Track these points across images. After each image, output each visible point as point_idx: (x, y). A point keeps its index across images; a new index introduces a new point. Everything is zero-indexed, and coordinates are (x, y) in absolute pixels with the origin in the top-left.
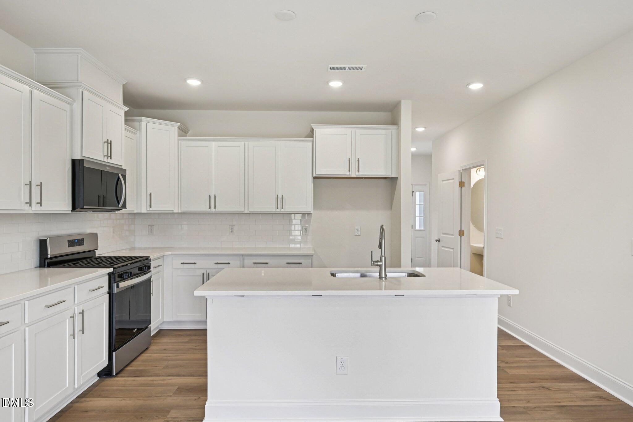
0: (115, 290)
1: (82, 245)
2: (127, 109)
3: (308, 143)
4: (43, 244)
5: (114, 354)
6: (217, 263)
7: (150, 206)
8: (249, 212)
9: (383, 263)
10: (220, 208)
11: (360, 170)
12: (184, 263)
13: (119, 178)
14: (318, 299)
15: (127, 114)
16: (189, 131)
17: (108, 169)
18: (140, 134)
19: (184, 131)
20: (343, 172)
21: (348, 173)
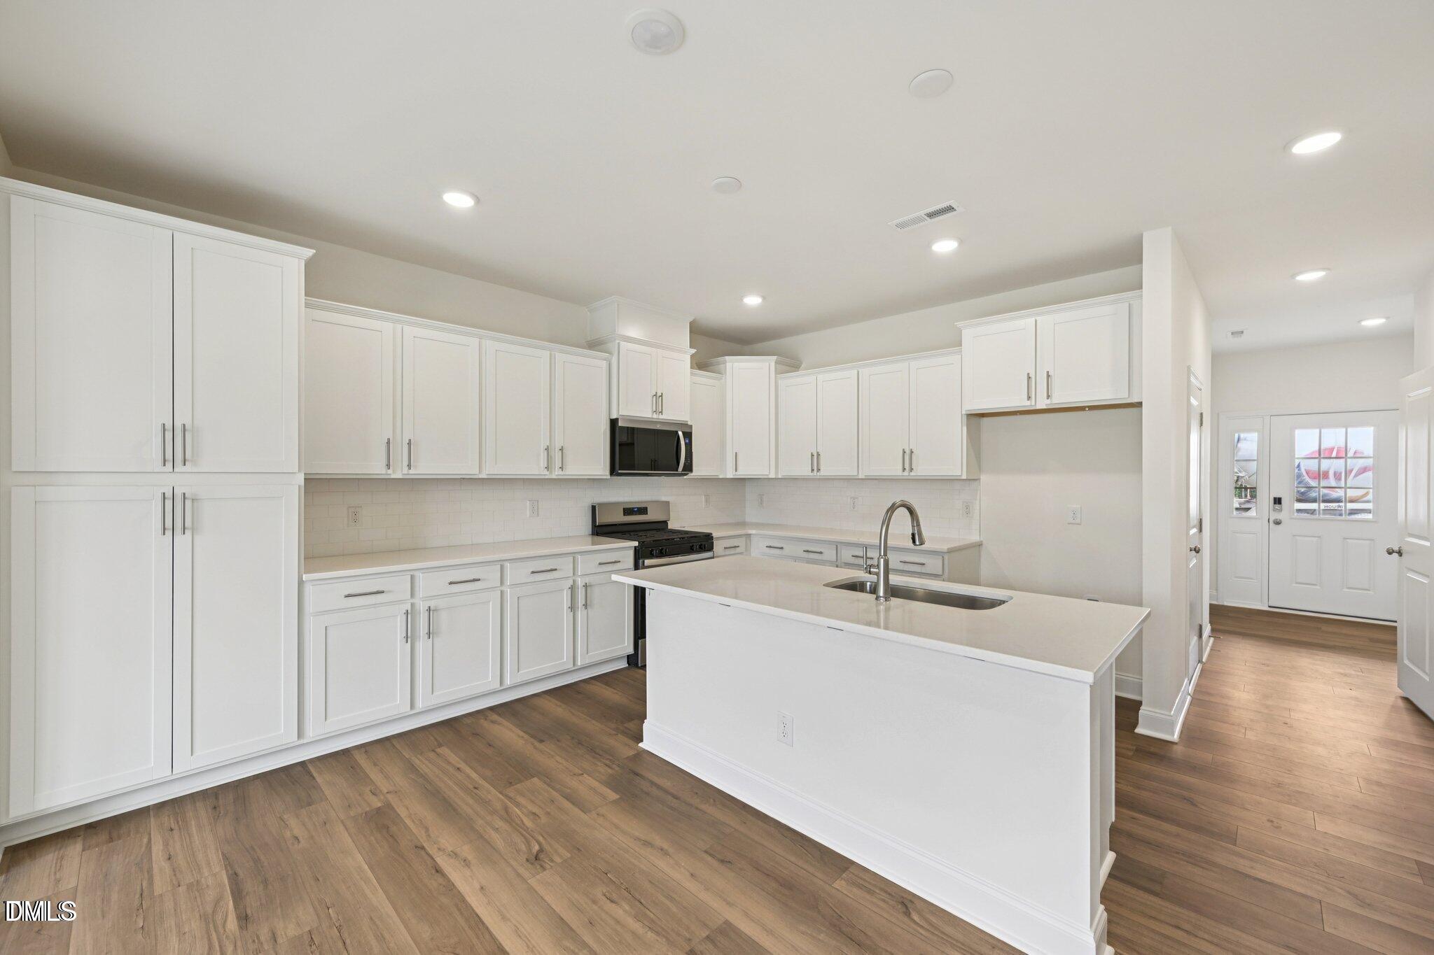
1: (644, 514)
2: (693, 351)
4: (593, 511)
6: (807, 551)
7: (736, 470)
8: (864, 477)
10: (826, 471)
11: (1054, 394)
12: (770, 547)
13: (679, 436)
16: (802, 363)
17: (658, 427)
21: (1028, 403)
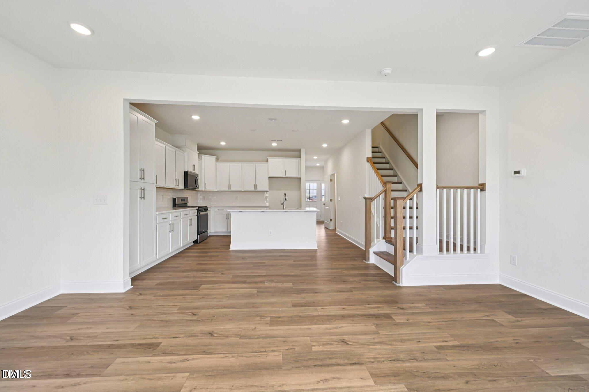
0: (199, 215)
3: (266, 164)
4: (174, 200)
5: (199, 236)
7: (206, 188)
8: (244, 191)
9: (284, 204)
10: (232, 189)
11: (286, 175)
12: (219, 210)
13: (196, 177)
14: (263, 212)
15: (198, 154)
17: (194, 174)
18: (202, 161)
19: (217, 159)
20: (279, 175)
21: (282, 176)
